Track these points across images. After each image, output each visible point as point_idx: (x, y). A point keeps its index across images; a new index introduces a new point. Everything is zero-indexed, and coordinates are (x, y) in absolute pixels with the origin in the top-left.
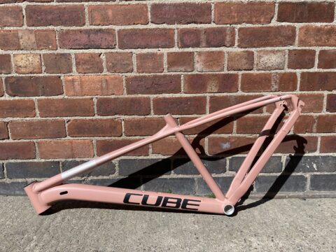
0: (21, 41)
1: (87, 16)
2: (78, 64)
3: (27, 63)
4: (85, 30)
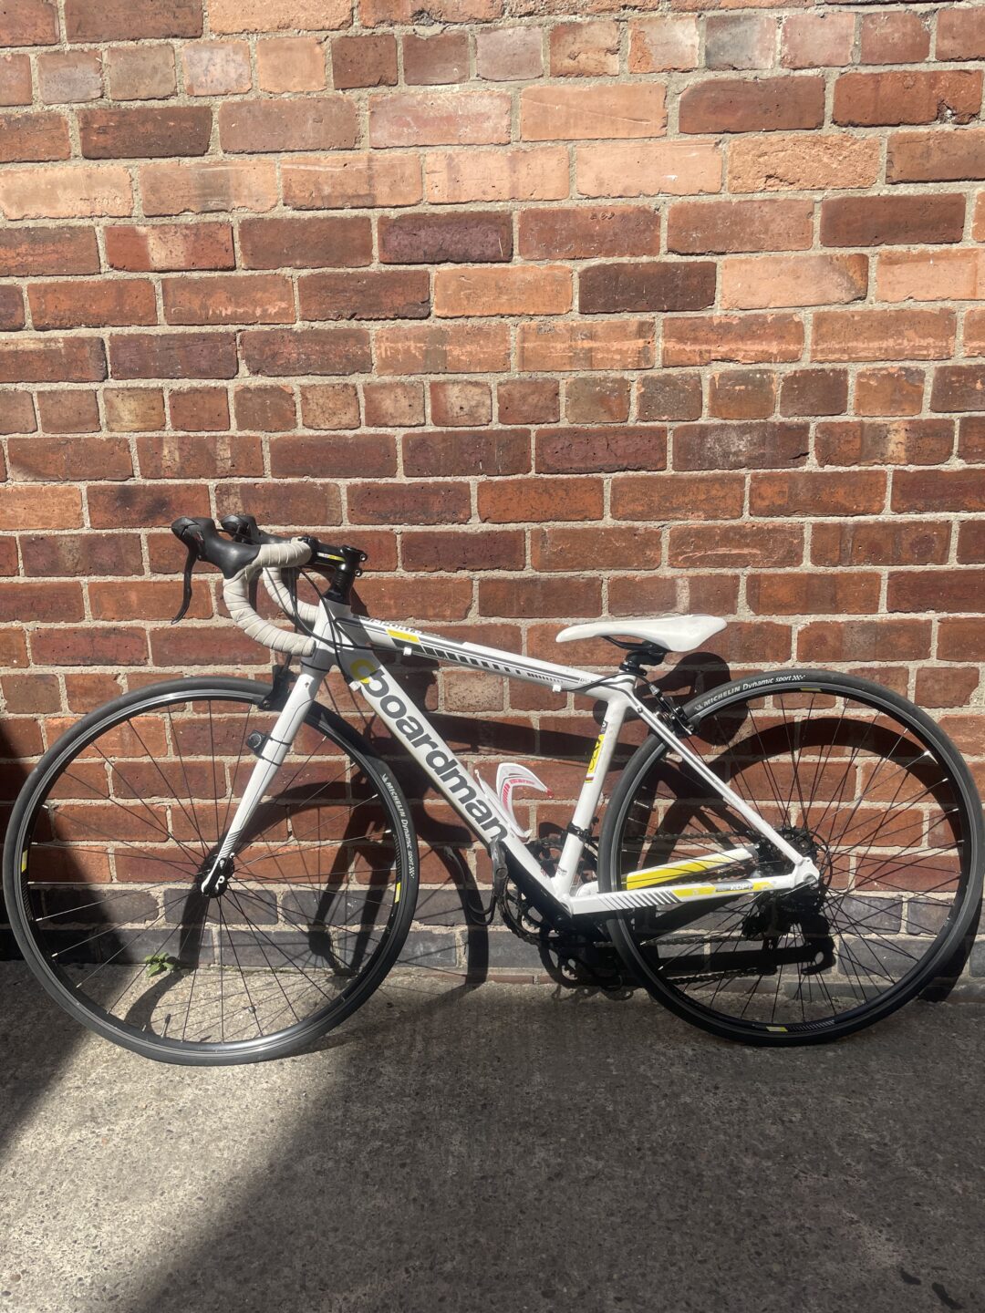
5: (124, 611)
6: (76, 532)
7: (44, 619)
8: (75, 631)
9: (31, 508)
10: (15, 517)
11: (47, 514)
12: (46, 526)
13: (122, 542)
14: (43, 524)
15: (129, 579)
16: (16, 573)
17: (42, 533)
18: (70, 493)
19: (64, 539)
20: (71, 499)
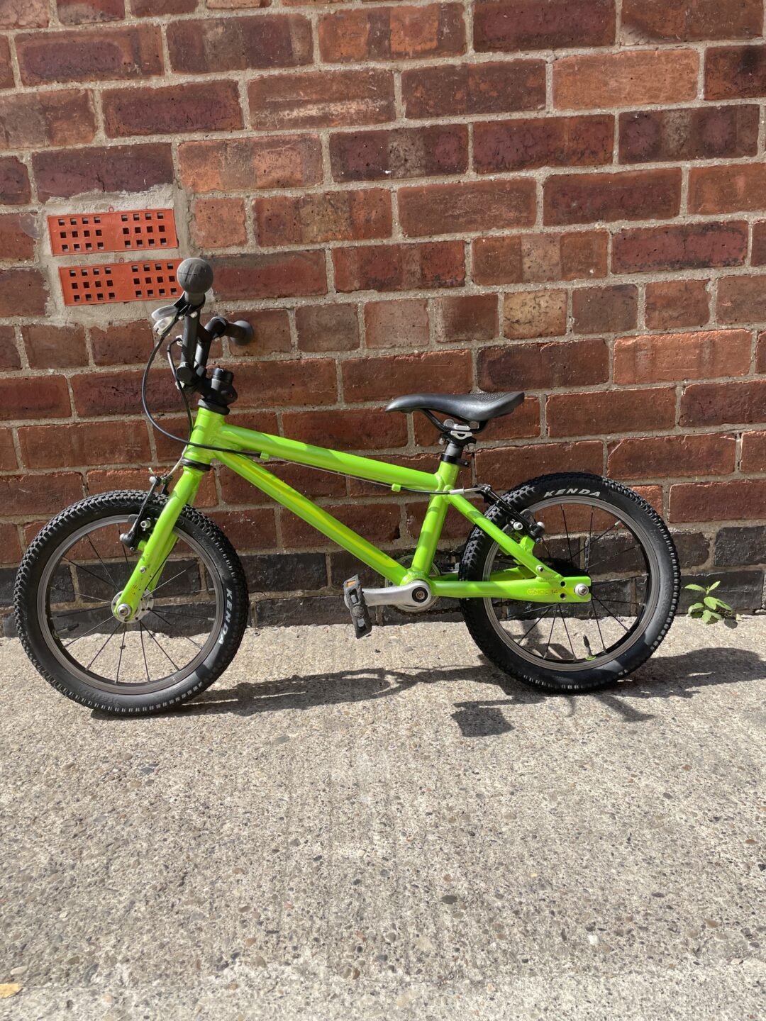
0: (527, 262)
1: (684, 196)
2: (650, 308)
3: (535, 312)
4: (676, 227)
5: (728, 201)
6: (685, 105)
7: (632, 215)
8: (666, 230)
9: (639, 78)
10: (619, 90)
11: (656, 85)
12: (653, 98)
13: (739, 115)
14: (651, 97)
15: (738, 161)
16: (609, 160)
17: (649, 108)
18: (687, 56)
19: (673, 114)
20: (687, 64)
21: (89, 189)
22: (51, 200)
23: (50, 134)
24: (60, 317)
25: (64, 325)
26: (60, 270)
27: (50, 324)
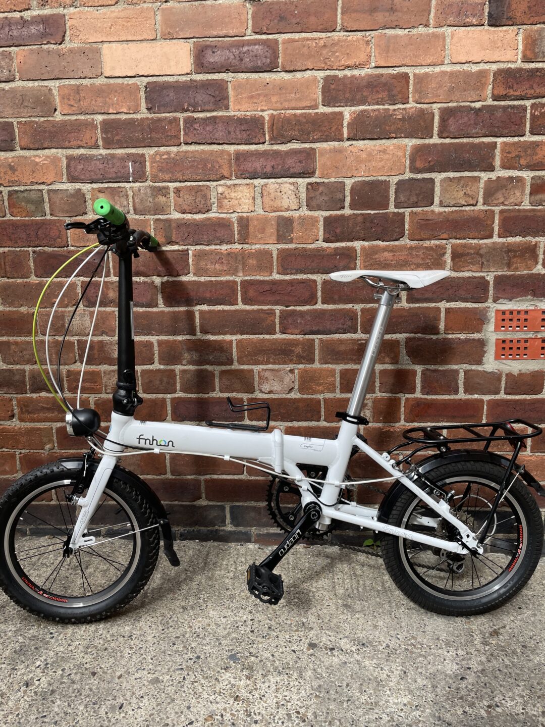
21: (525, 296)
22: (500, 301)
23: (509, 265)
24: (490, 366)
25: (491, 371)
26: (497, 339)
27: (482, 369)
